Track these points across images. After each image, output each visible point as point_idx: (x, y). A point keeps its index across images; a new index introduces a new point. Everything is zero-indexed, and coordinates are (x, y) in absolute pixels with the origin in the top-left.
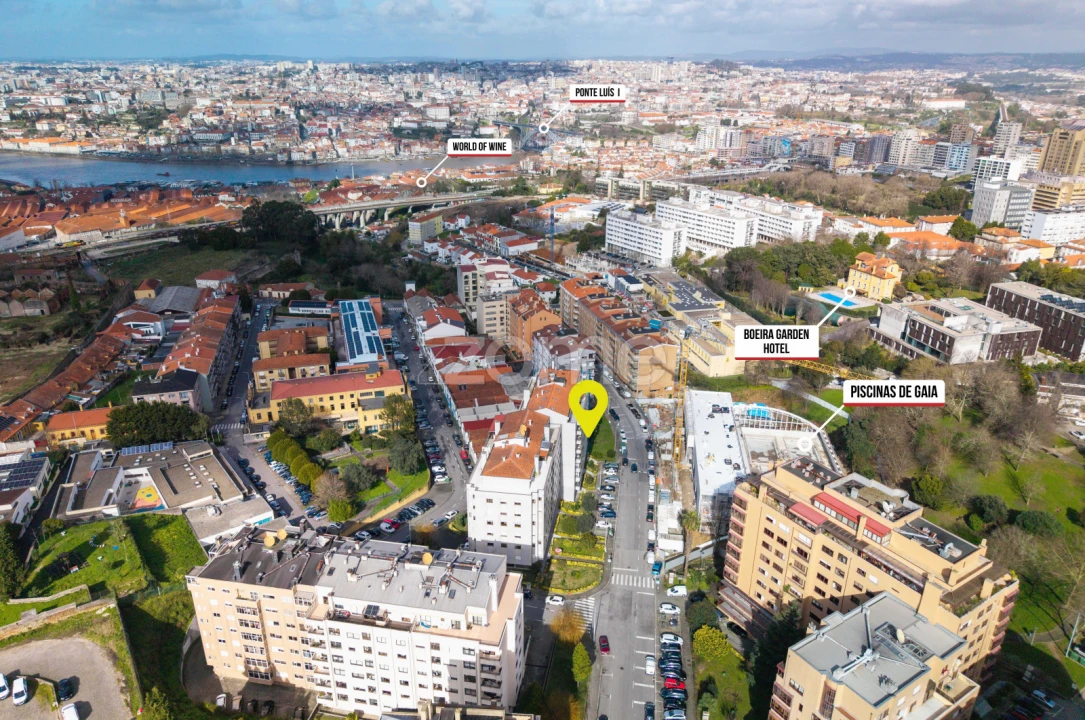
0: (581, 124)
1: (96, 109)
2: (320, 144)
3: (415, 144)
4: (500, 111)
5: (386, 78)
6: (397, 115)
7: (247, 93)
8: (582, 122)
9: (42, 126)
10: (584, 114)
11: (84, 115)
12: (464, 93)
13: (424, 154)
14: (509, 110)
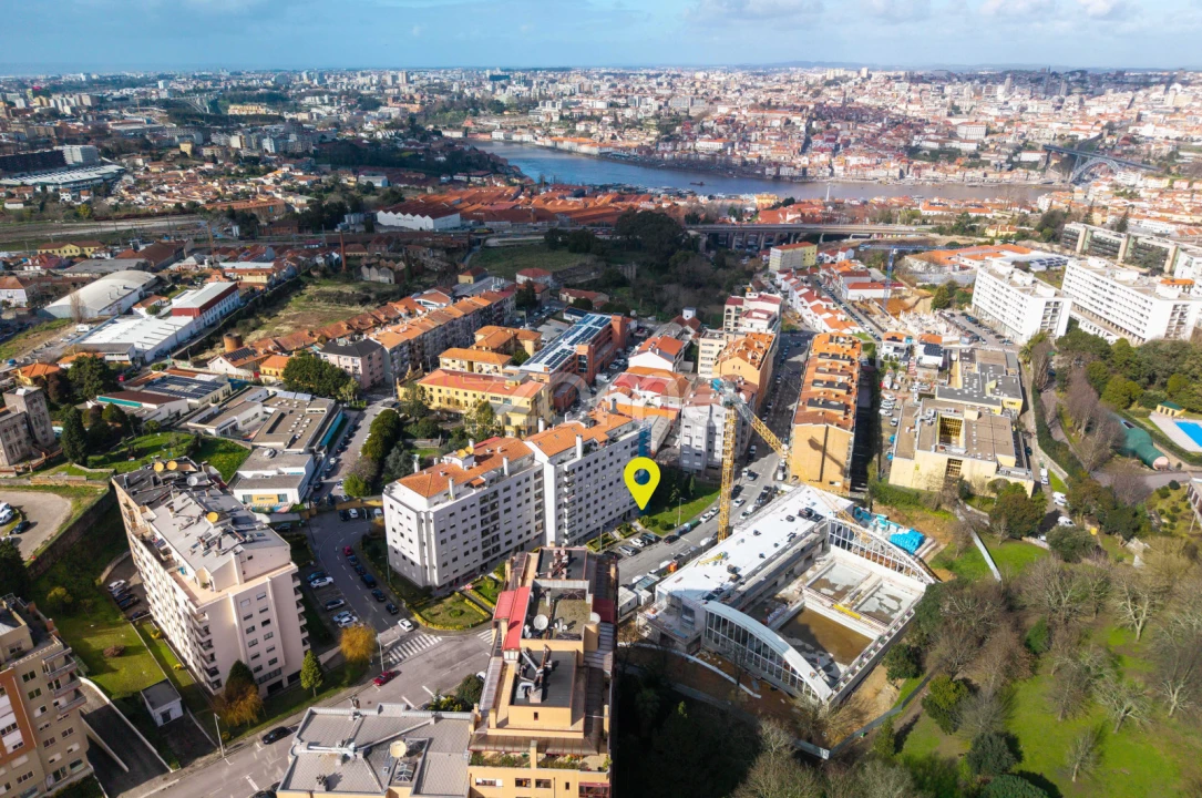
0: (1179, 157)
1: (629, 113)
2: (815, 160)
3: (926, 167)
4: (1059, 133)
5: (942, 89)
6: (918, 133)
7: (769, 102)
8: (1181, 153)
9: (580, 127)
10: (1189, 144)
11: (616, 118)
12: (1030, 110)
13: (936, 180)
14: (1071, 133)
